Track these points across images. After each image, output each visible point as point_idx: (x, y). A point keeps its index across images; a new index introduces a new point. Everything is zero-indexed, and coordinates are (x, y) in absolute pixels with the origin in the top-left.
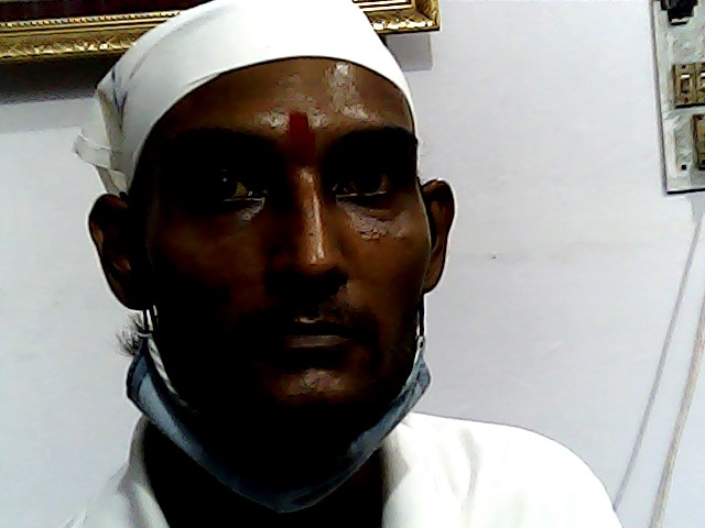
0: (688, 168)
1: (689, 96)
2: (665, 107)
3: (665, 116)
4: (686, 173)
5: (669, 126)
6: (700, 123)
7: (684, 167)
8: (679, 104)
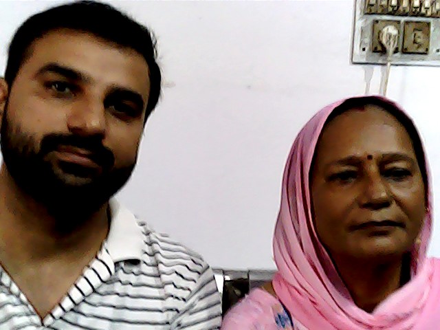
0: (366, 50)
1: (373, 8)
2: (358, 12)
3: (357, 18)
4: (364, 53)
5: (359, 24)
6: (377, 25)
7: (364, 49)
8: (366, 12)
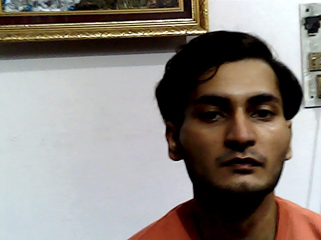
0: (314, 97)
1: (316, 66)
2: (305, 71)
5: (307, 79)
6: (319, 79)
8: (312, 70)
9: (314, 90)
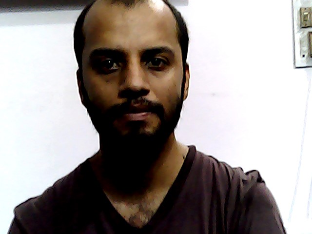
1: (307, 22)
4: (304, 59)
7: (304, 56)
9: (306, 48)
